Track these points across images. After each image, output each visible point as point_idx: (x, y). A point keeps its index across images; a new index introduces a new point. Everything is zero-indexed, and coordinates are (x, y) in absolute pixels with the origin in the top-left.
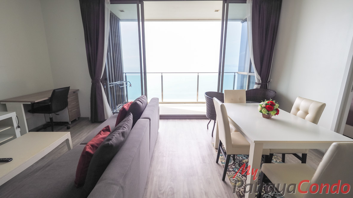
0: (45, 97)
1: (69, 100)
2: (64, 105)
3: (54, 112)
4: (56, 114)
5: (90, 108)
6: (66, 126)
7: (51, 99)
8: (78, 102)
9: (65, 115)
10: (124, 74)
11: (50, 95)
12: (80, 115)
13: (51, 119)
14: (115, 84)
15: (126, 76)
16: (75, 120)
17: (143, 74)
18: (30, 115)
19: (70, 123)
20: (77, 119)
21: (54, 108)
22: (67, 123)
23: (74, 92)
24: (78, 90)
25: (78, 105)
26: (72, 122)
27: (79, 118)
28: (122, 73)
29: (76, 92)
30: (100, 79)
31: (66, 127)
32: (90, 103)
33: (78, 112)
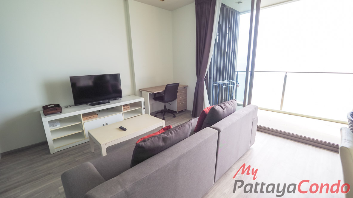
0: (161, 90)
1: (178, 94)
2: (174, 97)
3: (168, 102)
4: (169, 104)
5: (193, 103)
6: (173, 114)
7: (165, 91)
8: (186, 96)
9: (175, 106)
10: (236, 73)
11: (164, 89)
12: (186, 107)
13: (165, 107)
14: (219, 83)
15: (237, 75)
16: (182, 111)
17: (249, 73)
18: (154, 102)
19: (178, 113)
20: (184, 111)
21: (166, 98)
22: (176, 112)
23: (184, 88)
24: (188, 86)
25: (186, 99)
26: (179, 112)
27: (185, 110)
28: (234, 72)
29: (185, 88)
30: (204, 78)
31: (173, 116)
32: (193, 99)
33: (185, 105)
